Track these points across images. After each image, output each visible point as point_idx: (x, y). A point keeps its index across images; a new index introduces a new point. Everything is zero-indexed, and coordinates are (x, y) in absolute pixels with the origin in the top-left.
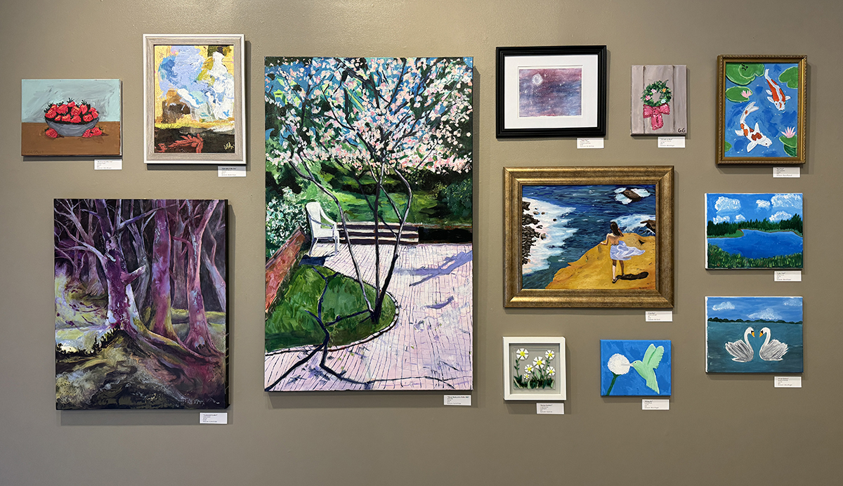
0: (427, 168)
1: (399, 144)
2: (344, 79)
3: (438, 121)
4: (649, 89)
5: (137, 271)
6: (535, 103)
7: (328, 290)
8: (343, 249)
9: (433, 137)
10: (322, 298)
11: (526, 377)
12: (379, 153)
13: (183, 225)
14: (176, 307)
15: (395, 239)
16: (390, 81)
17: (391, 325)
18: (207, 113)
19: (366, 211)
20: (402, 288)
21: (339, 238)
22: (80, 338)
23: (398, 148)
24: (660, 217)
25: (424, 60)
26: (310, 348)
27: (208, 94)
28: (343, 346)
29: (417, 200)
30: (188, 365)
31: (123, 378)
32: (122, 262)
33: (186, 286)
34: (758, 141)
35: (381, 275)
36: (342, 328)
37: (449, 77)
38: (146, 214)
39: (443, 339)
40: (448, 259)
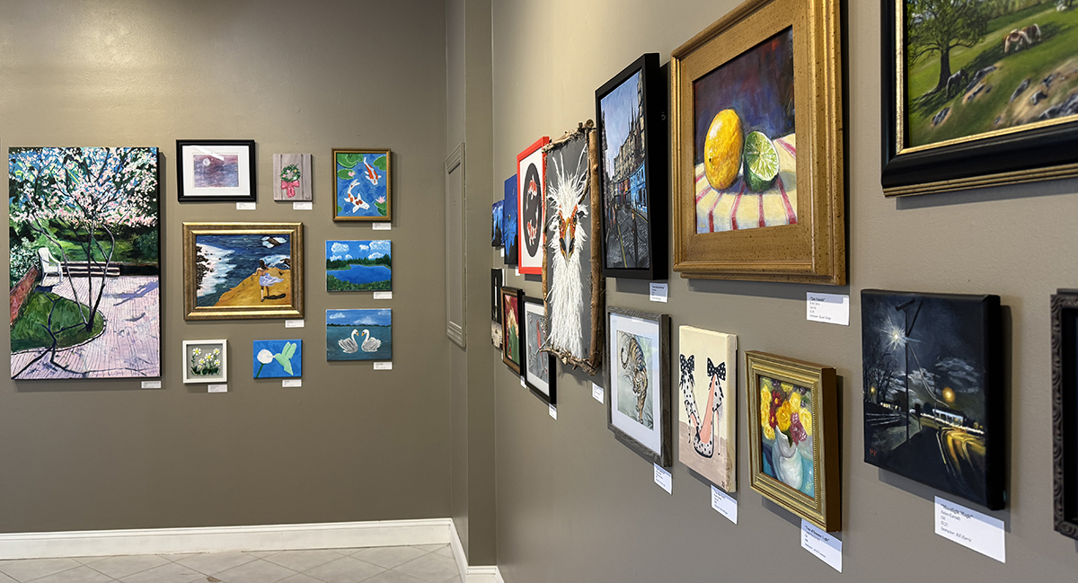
0: (125, 223)
1: (105, 206)
2: (65, 162)
3: (132, 190)
4: (285, 170)
6: (206, 179)
7: (55, 310)
8: (67, 279)
9: (129, 202)
10: (50, 315)
11: (200, 367)
12: (90, 213)
15: (102, 273)
16: (98, 164)
17: (101, 333)
19: (81, 254)
20: (109, 307)
21: (62, 273)
23: (104, 210)
24: (292, 257)
25: (122, 149)
26: (43, 349)
28: (67, 348)
29: (118, 245)
34: (360, 206)
35: (93, 298)
36: (65, 335)
37: (140, 161)
39: (138, 342)
40: (141, 287)
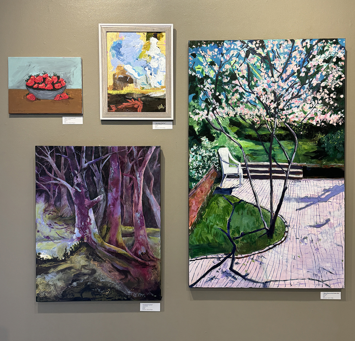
0: (310, 121)
1: (288, 104)
2: (247, 56)
3: (318, 86)
5: (97, 198)
7: (235, 213)
8: (246, 183)
9: (315, 99)
10: (230, 219)
12: (273, 111)
13: (130, 165)
14: (125, 225)
15: (284, 175)
16: (282, 57)
17: (282, 240)
18: (146, 83)
19: (262, 154)
20: (291, 212)
21: (242, 175)
22: (54, 248)
23: (287, 107)
25: (308, 41)
26: (222, 255)
27: (147, 69)
28: (247, 255)
29: (301, 146)
30: (133, 267)
31: (86, 278)
32: (86, 192)
33: (132, 209)
35: (274, 202)
36: (245, 241)
37: (327, 53)
38: (104, 157)
39: (322, 250)
40: (326, 191)
